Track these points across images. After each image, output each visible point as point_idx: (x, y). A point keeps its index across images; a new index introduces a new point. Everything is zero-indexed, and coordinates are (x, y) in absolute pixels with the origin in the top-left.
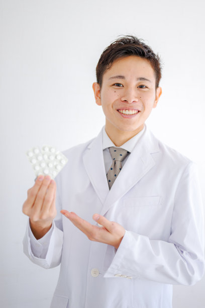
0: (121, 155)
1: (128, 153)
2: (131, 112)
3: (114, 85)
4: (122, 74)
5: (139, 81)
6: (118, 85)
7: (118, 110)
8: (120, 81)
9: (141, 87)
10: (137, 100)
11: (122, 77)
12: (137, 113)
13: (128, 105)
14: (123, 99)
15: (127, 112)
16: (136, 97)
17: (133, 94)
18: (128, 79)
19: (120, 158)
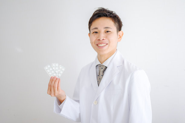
0: (102, 68)
1: (106, 67)
2: (103, 45)
3: (94, 33)
4: (96, 27)
5: (105, 29)
6: (96, 32)
7: (97, 45)
8: (96, 30)
9: (108, 32)
10: (105, 38)
11: (96, 28)
12: (106, 45)
13: (101, 41)
14: (98, 39)
15: (100, 45)
16: (104, 37)
17: (102, 36)
18: (99, 29)
19: (102, 70)
